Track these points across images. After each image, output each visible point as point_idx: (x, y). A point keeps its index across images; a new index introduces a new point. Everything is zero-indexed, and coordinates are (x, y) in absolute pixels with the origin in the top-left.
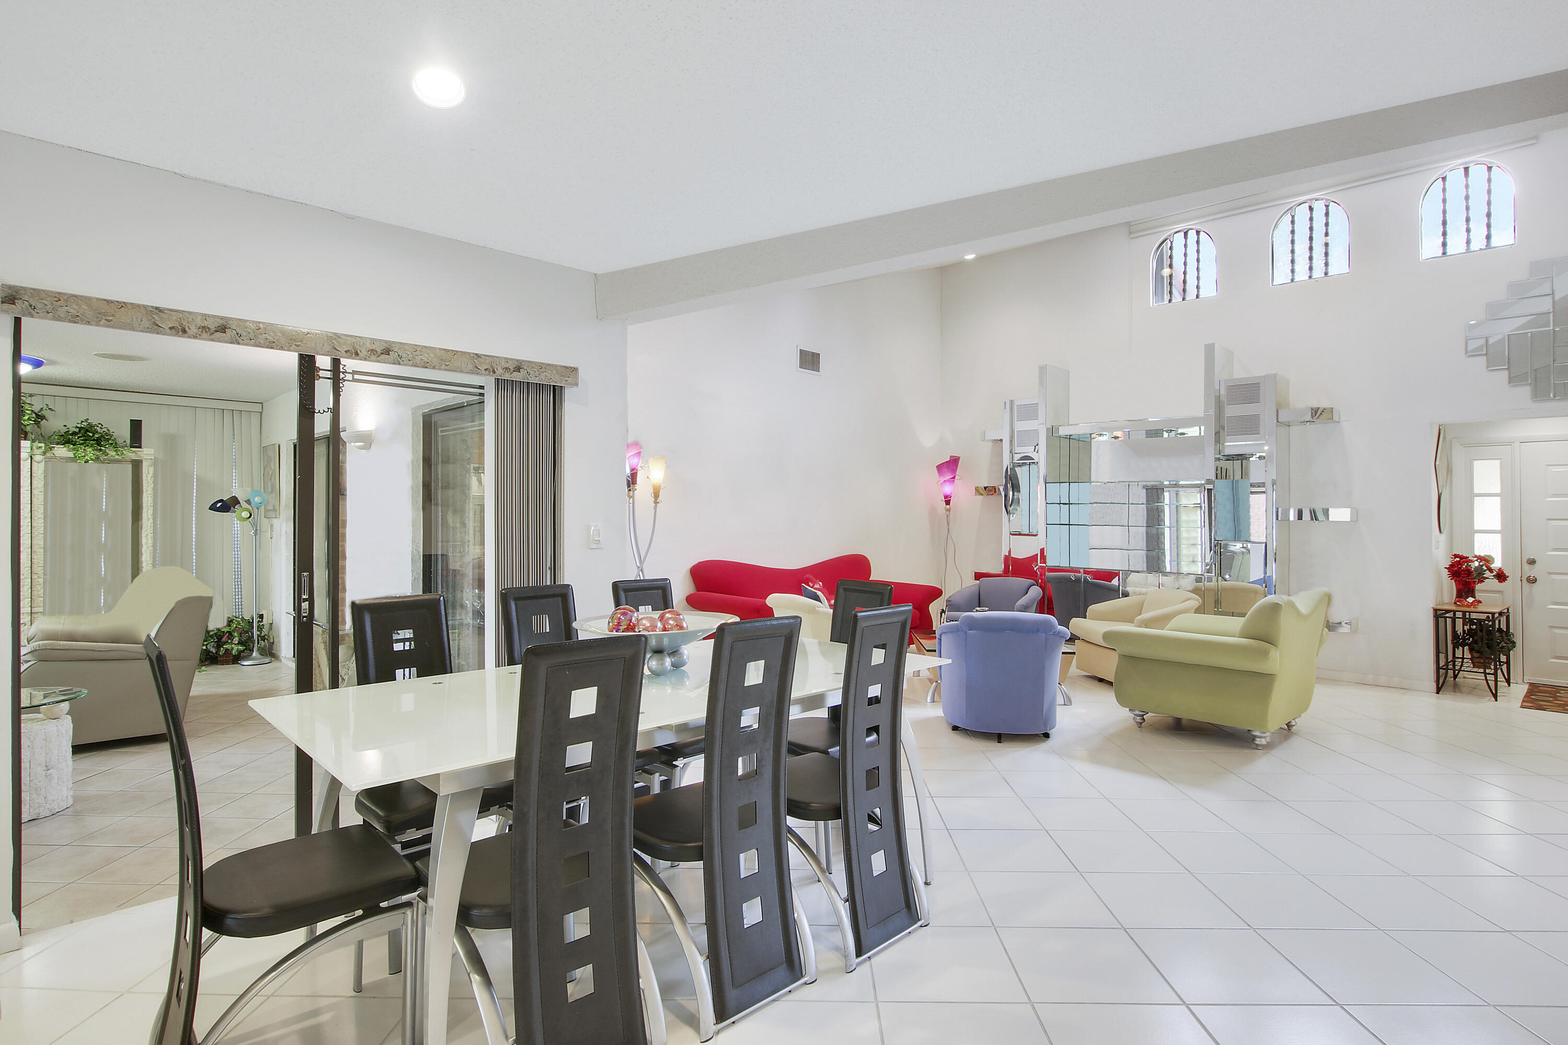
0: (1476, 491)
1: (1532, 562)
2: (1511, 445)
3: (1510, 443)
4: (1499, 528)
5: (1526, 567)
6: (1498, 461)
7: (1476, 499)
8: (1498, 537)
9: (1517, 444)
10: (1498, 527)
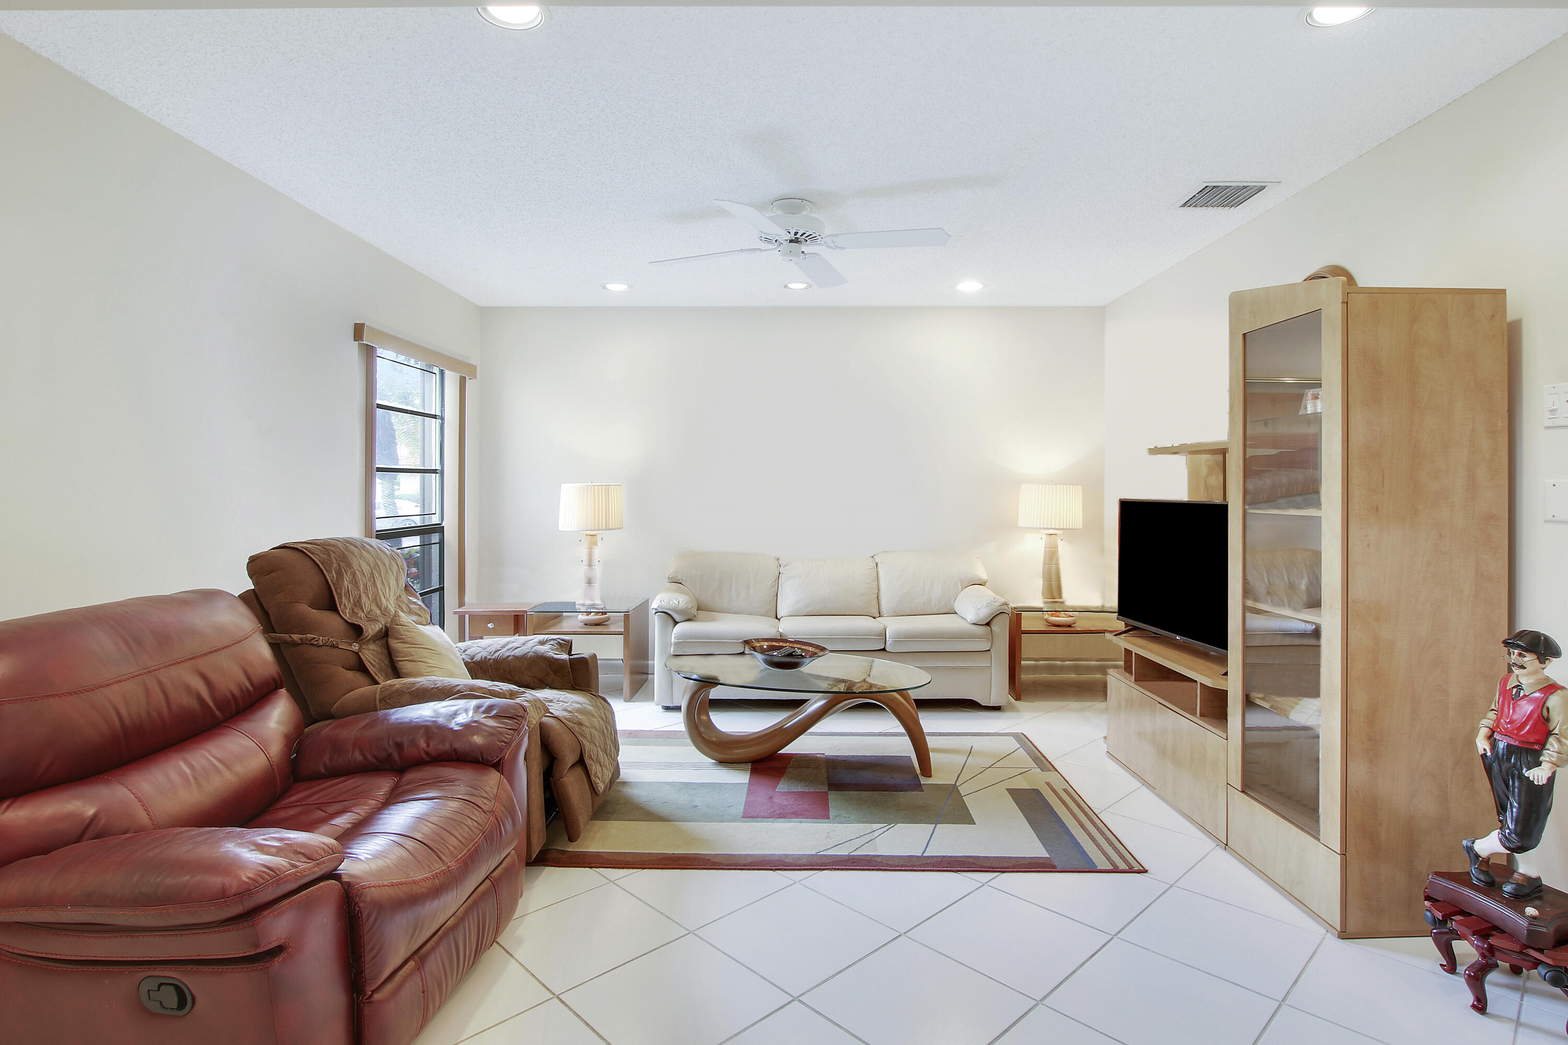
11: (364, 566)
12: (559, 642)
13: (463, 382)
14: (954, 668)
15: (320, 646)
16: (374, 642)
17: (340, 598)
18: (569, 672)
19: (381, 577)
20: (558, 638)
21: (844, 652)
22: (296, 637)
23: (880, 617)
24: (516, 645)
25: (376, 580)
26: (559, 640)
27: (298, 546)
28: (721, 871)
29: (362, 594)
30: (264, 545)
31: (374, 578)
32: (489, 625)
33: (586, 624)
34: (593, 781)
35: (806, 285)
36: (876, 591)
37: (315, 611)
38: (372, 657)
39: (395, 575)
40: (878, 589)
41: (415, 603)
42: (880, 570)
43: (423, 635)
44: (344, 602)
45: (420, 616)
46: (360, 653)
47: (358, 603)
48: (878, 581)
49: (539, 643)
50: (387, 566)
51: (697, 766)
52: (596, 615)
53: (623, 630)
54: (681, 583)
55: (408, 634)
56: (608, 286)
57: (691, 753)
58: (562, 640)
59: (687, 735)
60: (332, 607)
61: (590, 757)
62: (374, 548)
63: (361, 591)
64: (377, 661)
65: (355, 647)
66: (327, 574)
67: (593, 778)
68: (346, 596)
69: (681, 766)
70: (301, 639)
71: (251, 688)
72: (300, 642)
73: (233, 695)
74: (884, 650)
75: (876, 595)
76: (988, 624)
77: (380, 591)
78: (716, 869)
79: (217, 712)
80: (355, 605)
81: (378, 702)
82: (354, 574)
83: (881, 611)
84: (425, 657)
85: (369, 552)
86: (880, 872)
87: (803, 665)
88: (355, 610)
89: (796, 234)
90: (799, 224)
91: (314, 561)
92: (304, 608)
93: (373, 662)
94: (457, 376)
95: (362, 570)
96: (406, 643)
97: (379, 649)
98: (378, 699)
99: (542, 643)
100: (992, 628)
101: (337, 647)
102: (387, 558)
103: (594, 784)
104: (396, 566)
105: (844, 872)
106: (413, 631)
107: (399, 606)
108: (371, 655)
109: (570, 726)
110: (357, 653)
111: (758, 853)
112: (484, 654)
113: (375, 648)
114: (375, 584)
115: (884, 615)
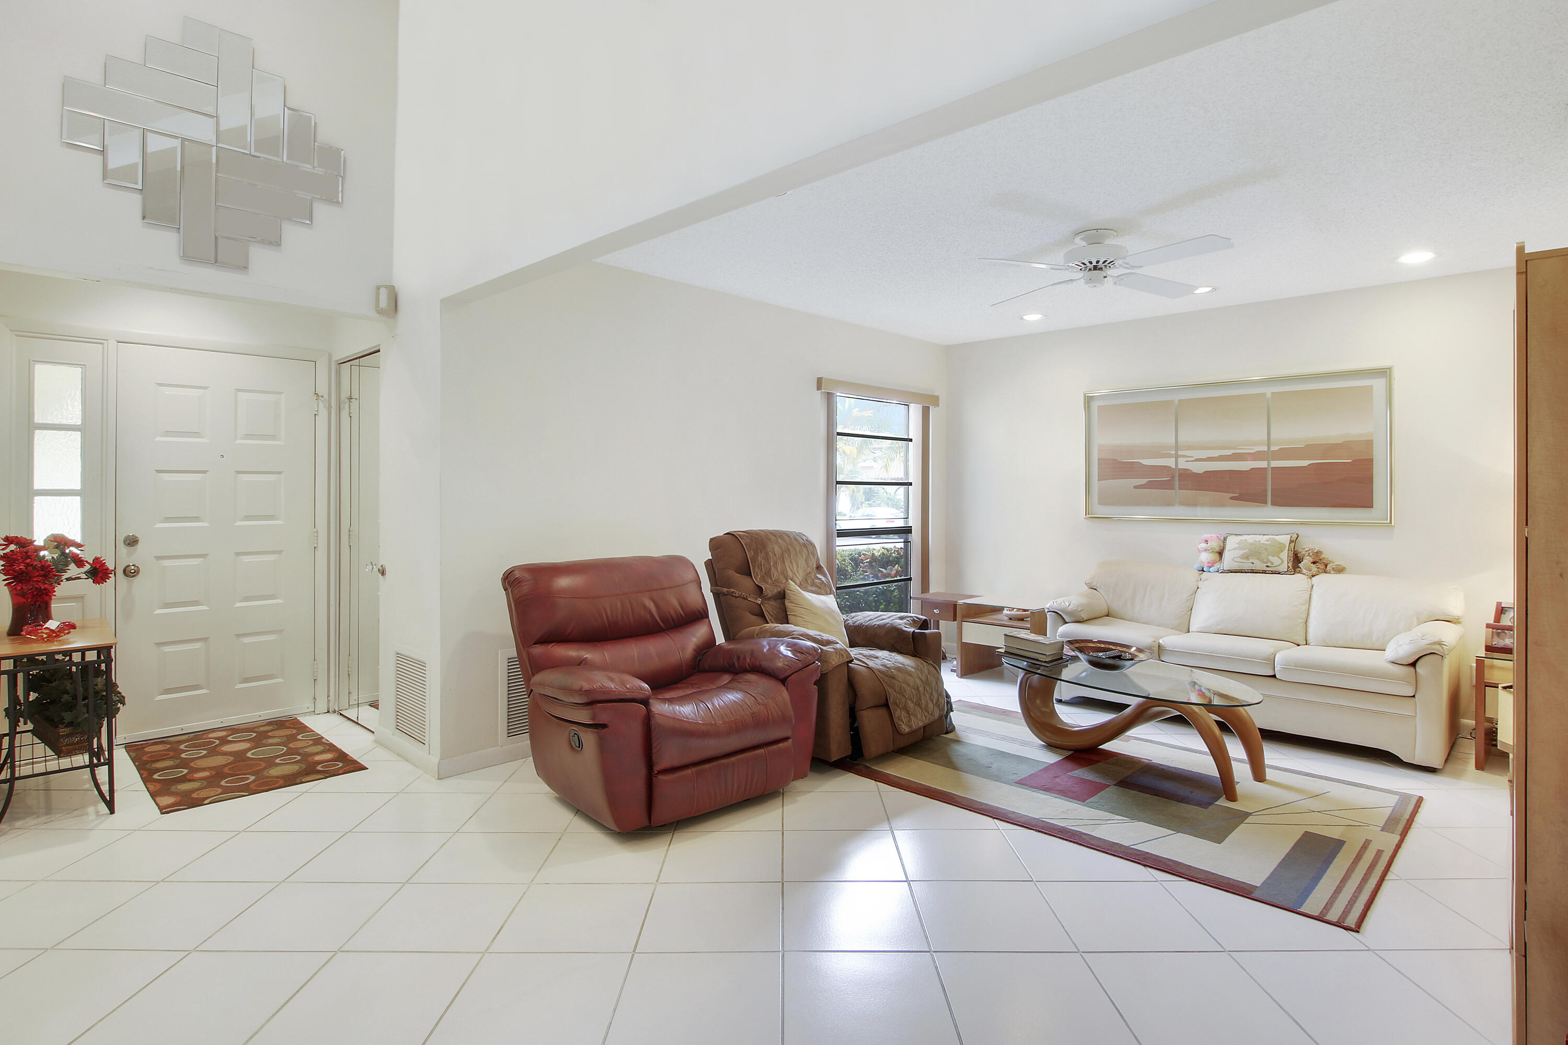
0: (38, 419)
1: (132, 542)
2: (102, 344)
3: (100, 341)
4: (77, 486)
5: (123, 550)
6: (79, 370)
7: (39, 435)
8: (75, 502)
9: (112, 343)
10: (75, 483)
11: (777, 549)
12: (914, 619)
13: (926, 412)
14: (1363, 710)
15: (736, 597)
16: (775, 600)
17: (754, 568)
18: (911, 641)
19: (790, 557)
20: (915, 616)
21: (1205, 669)
22: (725, 590)
23: (1306, 644)
24: (884, 617)
25: (785, 560)
26: (914, 618)
27: (734, 533)
28: (956, 807)
29: (772, 567)
30: (720, 532)
31: (783, 557)
32: (935, 611)
33: (1010, 619)
34: (895, 723)
35: (1211, 288)
36: (1304, 616)
37: (738, 575)
38: (771, 609)
39: (804, 558)
40: (1308, 614)
41: (820, 579)
42: (1313, 594)
43: (804, 598)
44: (756, 571)
45: (820, 588)
46: (762, 606)
47: (768, 573)
48: (1309, 605)
49: (899, 617)
50: (797, 550)
51: (1024, 743)
52: (1017, 611)
53: (1029, 626)
54: (1095, 589)
55: (793, 596)
56: (1024, 317)
57: (1024, 732)
58: (917, 618)
59: (1021, 715)
60: (746, 571)
61: (895, 703)
62: (790, 537)
63: (772, 564)
64: (775, 612)
65: (759, 601)
66: (747, 552)
67: (896, 720)
68: (759, 568)
69: (1013, 740)
70: (727, 591)
71: (683, 614)
72: (727, 593)
73: (671, 616)
74: (1274, 676)
75: (1304, 621)
76: (1413, 664)
77: (787, 567)
78: (953, 805)
79: (661, 624)
80: (766, 574)
81: (755, 636)
82: (767, 554)
83: (1308, 639)
84: (803, 614)
85: (784, 540)
86: (1076, 845)
87: (1124, 668)
88: (765, 578)
89: (1098, 262)
90: (1096, 254)
91: (741, 543)
92: (732, 573)
93: (771, 613)
94: (920, 406)
95: (774, 551)
96: (793, 603)
97: (778, 606)
98: (756, 634)
99: (901, 618)
100: (1417, 669)
101: (747, 599)
102: (799, 545)
103: (896, 725)
104: (806, 551)
105: (1046, 836)
106: (798, 596)
107: (806, 579)
108: (769, 608)
109: (880, 676)
110: (760, 605)
111: (997, 806)
112: (862, 621)
113: (775, 604)
114: (783, 562)
115: (1310, 643)
